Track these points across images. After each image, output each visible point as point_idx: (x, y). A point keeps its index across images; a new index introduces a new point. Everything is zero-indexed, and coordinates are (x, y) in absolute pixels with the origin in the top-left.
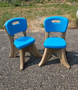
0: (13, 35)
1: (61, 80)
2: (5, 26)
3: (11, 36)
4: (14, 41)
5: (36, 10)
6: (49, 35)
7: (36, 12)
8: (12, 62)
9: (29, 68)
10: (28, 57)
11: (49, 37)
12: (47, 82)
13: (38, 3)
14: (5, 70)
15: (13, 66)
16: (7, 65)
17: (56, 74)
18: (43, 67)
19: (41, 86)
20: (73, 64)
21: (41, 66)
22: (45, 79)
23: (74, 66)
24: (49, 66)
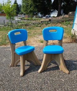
0: (15, 44)
1: (61, 83)
2: (8, 35)
3: (13, 45)
4: (15, 49)
5: (35, 32)
6: (47, 43)
7: (35, 33)
8: (12, 70)
9: (28, 75)
10: (28, 65)
11: (47, 45)
12: (47, 86)
13: (37, 27)
14: (5, 77)
15: (13, 74)
16: (7, 73)
17: (55, 79)
18: (43, 73)
19: (41, 89)
20: (72, 70)
21: (41, 72)
22: (45, 83)
23: (73, 72)
24: (48, 73)
